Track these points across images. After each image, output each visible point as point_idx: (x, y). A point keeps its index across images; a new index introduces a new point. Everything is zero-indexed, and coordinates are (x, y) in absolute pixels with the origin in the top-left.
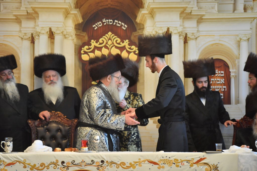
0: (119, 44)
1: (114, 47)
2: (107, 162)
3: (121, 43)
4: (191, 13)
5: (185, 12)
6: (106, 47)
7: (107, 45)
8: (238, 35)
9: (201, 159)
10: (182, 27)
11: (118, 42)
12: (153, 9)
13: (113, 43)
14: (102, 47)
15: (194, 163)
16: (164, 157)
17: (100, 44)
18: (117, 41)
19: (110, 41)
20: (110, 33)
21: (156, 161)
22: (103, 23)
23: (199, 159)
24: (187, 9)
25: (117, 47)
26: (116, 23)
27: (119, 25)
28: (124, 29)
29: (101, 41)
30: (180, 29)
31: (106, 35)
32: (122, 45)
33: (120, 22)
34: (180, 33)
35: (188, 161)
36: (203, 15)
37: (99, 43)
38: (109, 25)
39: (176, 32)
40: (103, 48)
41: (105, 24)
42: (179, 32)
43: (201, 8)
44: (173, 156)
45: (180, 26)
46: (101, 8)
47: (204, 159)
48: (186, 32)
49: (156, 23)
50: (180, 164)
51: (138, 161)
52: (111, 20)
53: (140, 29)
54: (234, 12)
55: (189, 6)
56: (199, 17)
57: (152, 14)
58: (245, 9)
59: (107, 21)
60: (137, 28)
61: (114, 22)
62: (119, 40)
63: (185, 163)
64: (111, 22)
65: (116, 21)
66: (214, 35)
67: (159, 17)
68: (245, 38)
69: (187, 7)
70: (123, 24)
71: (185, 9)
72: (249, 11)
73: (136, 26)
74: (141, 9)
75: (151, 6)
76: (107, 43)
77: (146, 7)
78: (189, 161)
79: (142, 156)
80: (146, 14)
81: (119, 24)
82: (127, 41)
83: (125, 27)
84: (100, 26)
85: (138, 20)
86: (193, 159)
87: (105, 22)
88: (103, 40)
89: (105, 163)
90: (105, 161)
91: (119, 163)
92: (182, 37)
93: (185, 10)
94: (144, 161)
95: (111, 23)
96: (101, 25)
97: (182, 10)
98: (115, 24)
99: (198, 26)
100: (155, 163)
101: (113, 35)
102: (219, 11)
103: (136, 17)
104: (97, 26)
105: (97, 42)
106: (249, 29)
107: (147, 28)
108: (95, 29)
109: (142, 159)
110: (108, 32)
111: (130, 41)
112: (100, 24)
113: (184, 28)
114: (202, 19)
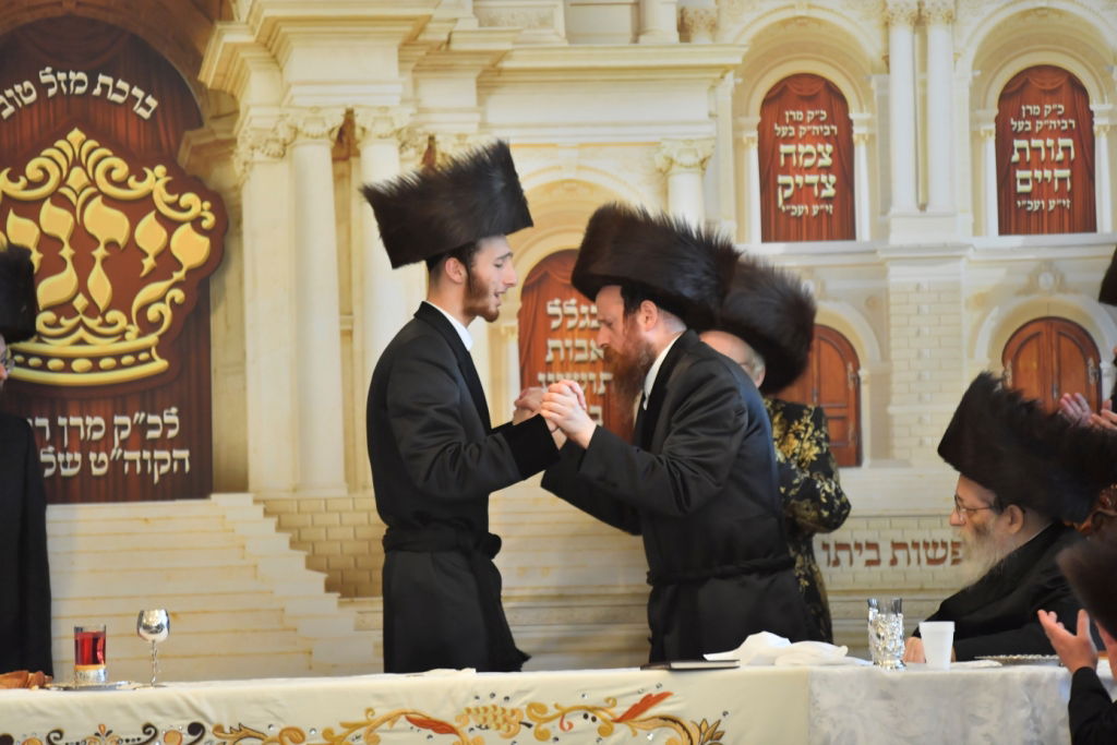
0: (123, 184)
1: (98, 200)
2: (219, 729)
3: (132, 181)
4: (449, 42)
5: (422, 38)
6: (59, 199)
7: (64, 190)
8: (656, 145)
9: (649, 701)
10: (410, 109)
11: (116, 175)
12: (274, 25)
13: (93, 182)
14: (39, 202)
15: (619, 721)
16: (484, 695)
17: (31, 185)
18: (109, 172)
19: (77, 171)
20: (76, 135)
21: (445, 714)
22: (42, 88)
23: (637, 699)
24: (431, 26)
25: (110, 201)
26: (105, 87)
27: (119, 99)
28: (146, 114)
29: (32, 170)
30: (403, 117)
31: (61, 143)
32: (138, 189)
33: (122, 85)
34: (405, 137)
35: (589, 713)
36: (504, 55)
37: (23, 181)
38: (70, 96)
39: (384, 128)
40: (47, 206)
41: (52, 92)
42: (399, 132)
43: (492, 22)
44: (521, 693)
45: (404, 101)
46: (27, 18)
47: (662, 697)
48: (431, 129)
49: (294, 90)
50: (553, 727)
51: (361, 718)
52: (82, 76)
53: (217, 117)
54: (636, 40)
55: (437, 13)
56: (487, 62)
57: (272, 46)
58: (684, 30)
59: (62, 76)
60: (207, 114)
61: (93, 83)
62: (121, 169)
63: (579, 722)
64: (79, 83)
65: (102, 79)
66: (554, 145)
67: (304, 61)
68: (689, 159)
69: (429, 18)
70: (138, 93)
71: (422, 24)
72: (701, 37)
73: (199, 101)
74: (219, 26)
75: (268, 13)
76: (63, 182)
77: (244, 18)
78: (593, 709)
79: (379, 697)
80: (245, 46)
81: (121, 92)
82: (160, 170)
83: (147, 107)
84: (28, 100)
85: (209, 74)
86: (612, 701)
87: (51, 85)
88: (44, 170)
89: (209, 736)
90: (209, 728)
91: (274, 732)
92: (411, 152)
93: (422, 30)
94: (392, 719)
95: (80, 90)
96: (34, 96)
97: (408, 29)
98: (97, 91)
99: (481, 101)
100: (441, 727)
101: (91, 143)
102: (572, 36)
103: (197, 61)
104: (11, 100)
105: (13, 178)
106: (704, 115)
107: (253, 112)
108: (6, 113)
109: (381, 711)
110: (71, 130)
111: (173, 169)
112: (29, 93)
113: (421, 111)
114: (500, 71)
